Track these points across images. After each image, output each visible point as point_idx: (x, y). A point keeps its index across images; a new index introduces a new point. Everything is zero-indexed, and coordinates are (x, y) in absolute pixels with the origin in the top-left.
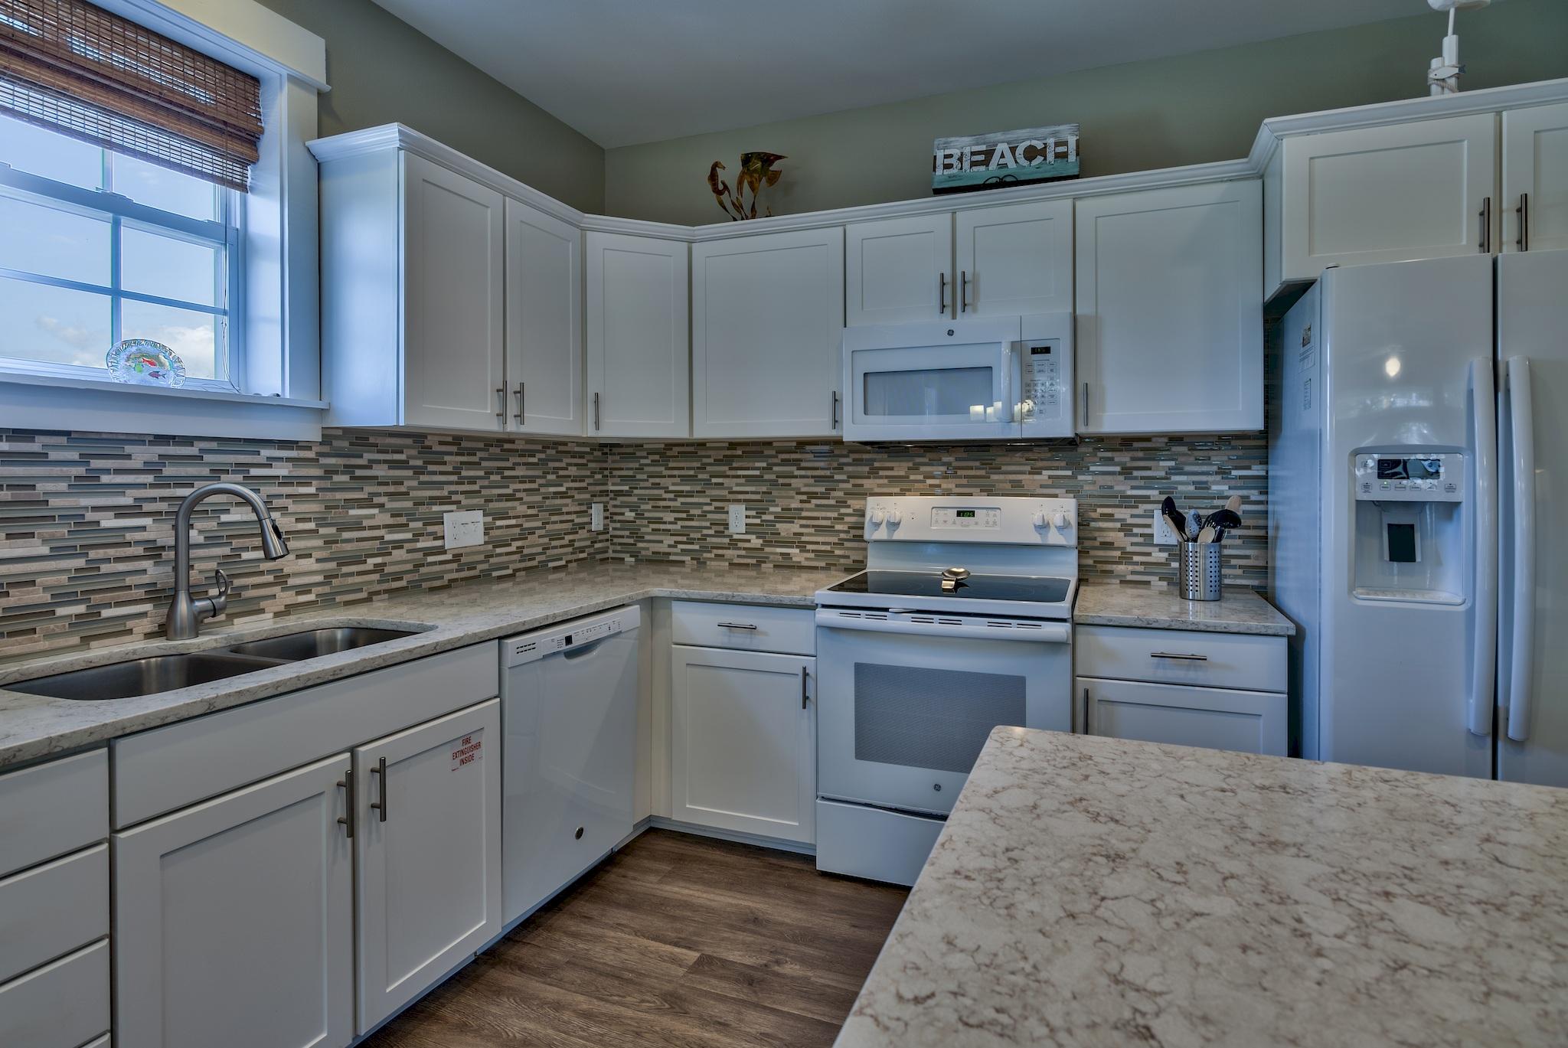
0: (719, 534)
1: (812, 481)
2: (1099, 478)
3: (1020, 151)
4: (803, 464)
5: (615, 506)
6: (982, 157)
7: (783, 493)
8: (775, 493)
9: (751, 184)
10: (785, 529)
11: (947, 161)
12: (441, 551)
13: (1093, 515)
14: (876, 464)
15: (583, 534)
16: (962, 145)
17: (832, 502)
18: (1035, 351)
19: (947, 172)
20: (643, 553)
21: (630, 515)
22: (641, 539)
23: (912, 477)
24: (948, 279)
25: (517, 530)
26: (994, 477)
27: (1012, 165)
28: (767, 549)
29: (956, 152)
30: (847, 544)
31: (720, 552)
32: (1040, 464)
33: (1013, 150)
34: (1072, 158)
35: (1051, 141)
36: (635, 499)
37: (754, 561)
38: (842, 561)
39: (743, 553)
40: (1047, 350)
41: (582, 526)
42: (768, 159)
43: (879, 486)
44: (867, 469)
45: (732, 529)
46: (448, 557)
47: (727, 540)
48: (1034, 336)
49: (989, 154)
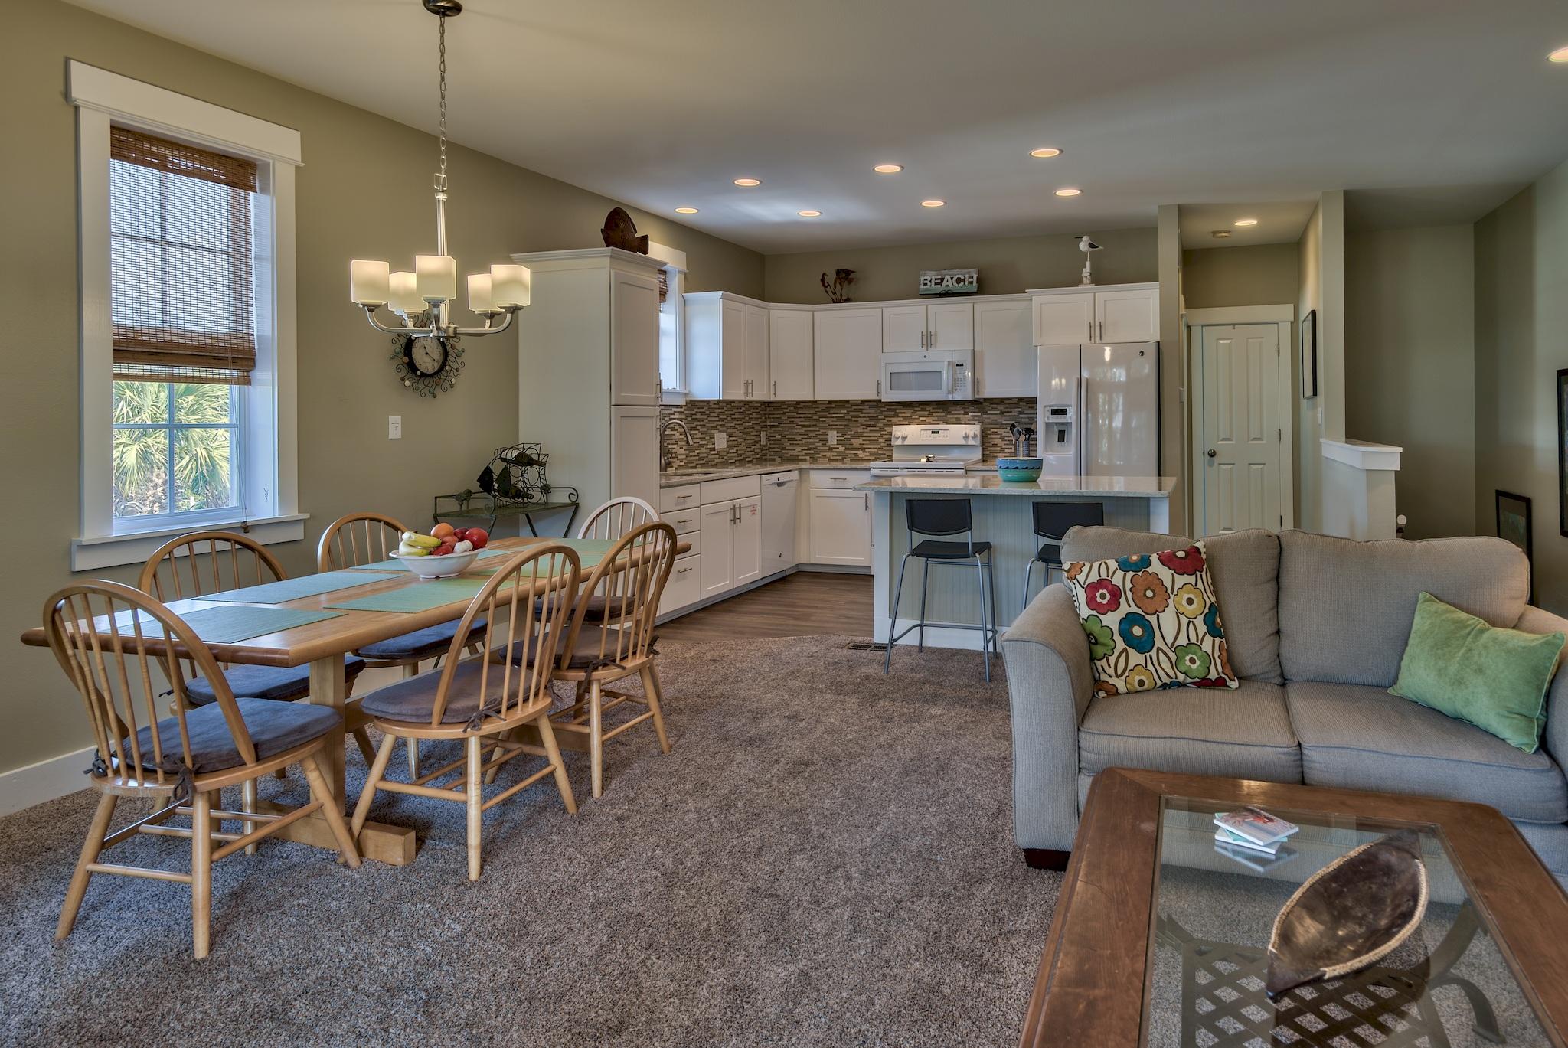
0: (823, 445)
1: (868, 419)
2: (991, 416)
3: (954, 279)
4: (864, 411)
5: (770, 433)
6: (939, 281)
7: (854, 425)
8: (851, 425)
9: (840, 284)
10: (856, 442)
11: (926, 282)
12: (714, 449)
13: (989, 432)
14: (897, 411)
15: (758, 446)
16: (932, 275)
17: (877, 429)
18: (957, 365)
19: (925, 287)
20: (786, 455)
21: (778, 437)
22: (784, 449)
23: (913, 417)
24: (925, 333)
25: (736, 442)
26: (949, 416)
27: (951, 285)
28: (847, 452)
29: (929, 278)
30: (884, 448)
31: (824, 454)
32: (967, 410)
33: (952, 279)
34: (975, 284)
35: (967, 276)
36: (781, 429)
37: (840, 458)
38: (882, 456)
39: (835, 454)
40: (962, 365)
41: (757, 442)
42: (848, 272)
43: (899, 421)
44: (893, 413)
45: (830, 443)
46: (716, 452)
47: (827, 448)
48: (957, 359)
49: (942, 280)
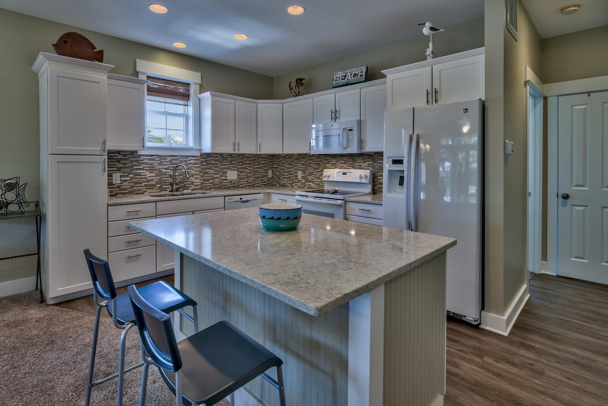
0: (296, 179)
1: (315, 165)
2: (379, 164)
3: (352, 75)
4: (314, 160)
5: (275, 171)
6: (344, 77)
7: (309, 168)
8: (308, 168)
9: (298, 86)
10: (310, 178)
11: (336, 79)
12: (227, 180)
13: (378, 175)
14: (329, 160)
15: (266, 178)
16: (340, 74)
17: (320, 170)
18: (349, 130)
19: (336, 82)
20: (281, 183)
21: (278, 173)
22: (280, 180)
23: (337, 164)
24: (333, 111)
25: (246, 176)
26: (355, 164)
27: (350, 79)
28: (306, 183)
29: (338, 76)
31: (296, 183)
32: (365, 160)
33: (351, 75)
34: (364, 76)
35: (360, 71)
36: (279, 169)
37: (303, 186)
38: (322, 187)
39: (301, 184)
40: (352, 130)
41: (265, 176)
42: (301, 80)
43: (330, 166)
44: (327, 161)
45: (299, 178)
47: (297, 180)
48: (349, 126)
49: (345, 76)
